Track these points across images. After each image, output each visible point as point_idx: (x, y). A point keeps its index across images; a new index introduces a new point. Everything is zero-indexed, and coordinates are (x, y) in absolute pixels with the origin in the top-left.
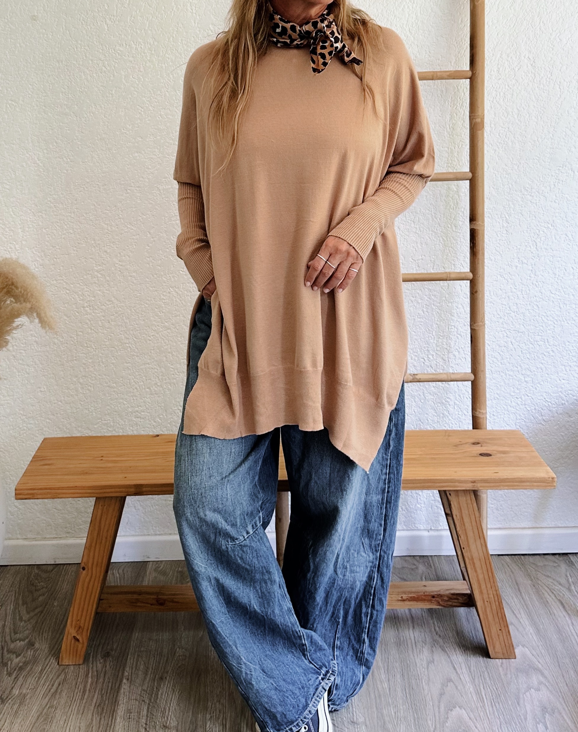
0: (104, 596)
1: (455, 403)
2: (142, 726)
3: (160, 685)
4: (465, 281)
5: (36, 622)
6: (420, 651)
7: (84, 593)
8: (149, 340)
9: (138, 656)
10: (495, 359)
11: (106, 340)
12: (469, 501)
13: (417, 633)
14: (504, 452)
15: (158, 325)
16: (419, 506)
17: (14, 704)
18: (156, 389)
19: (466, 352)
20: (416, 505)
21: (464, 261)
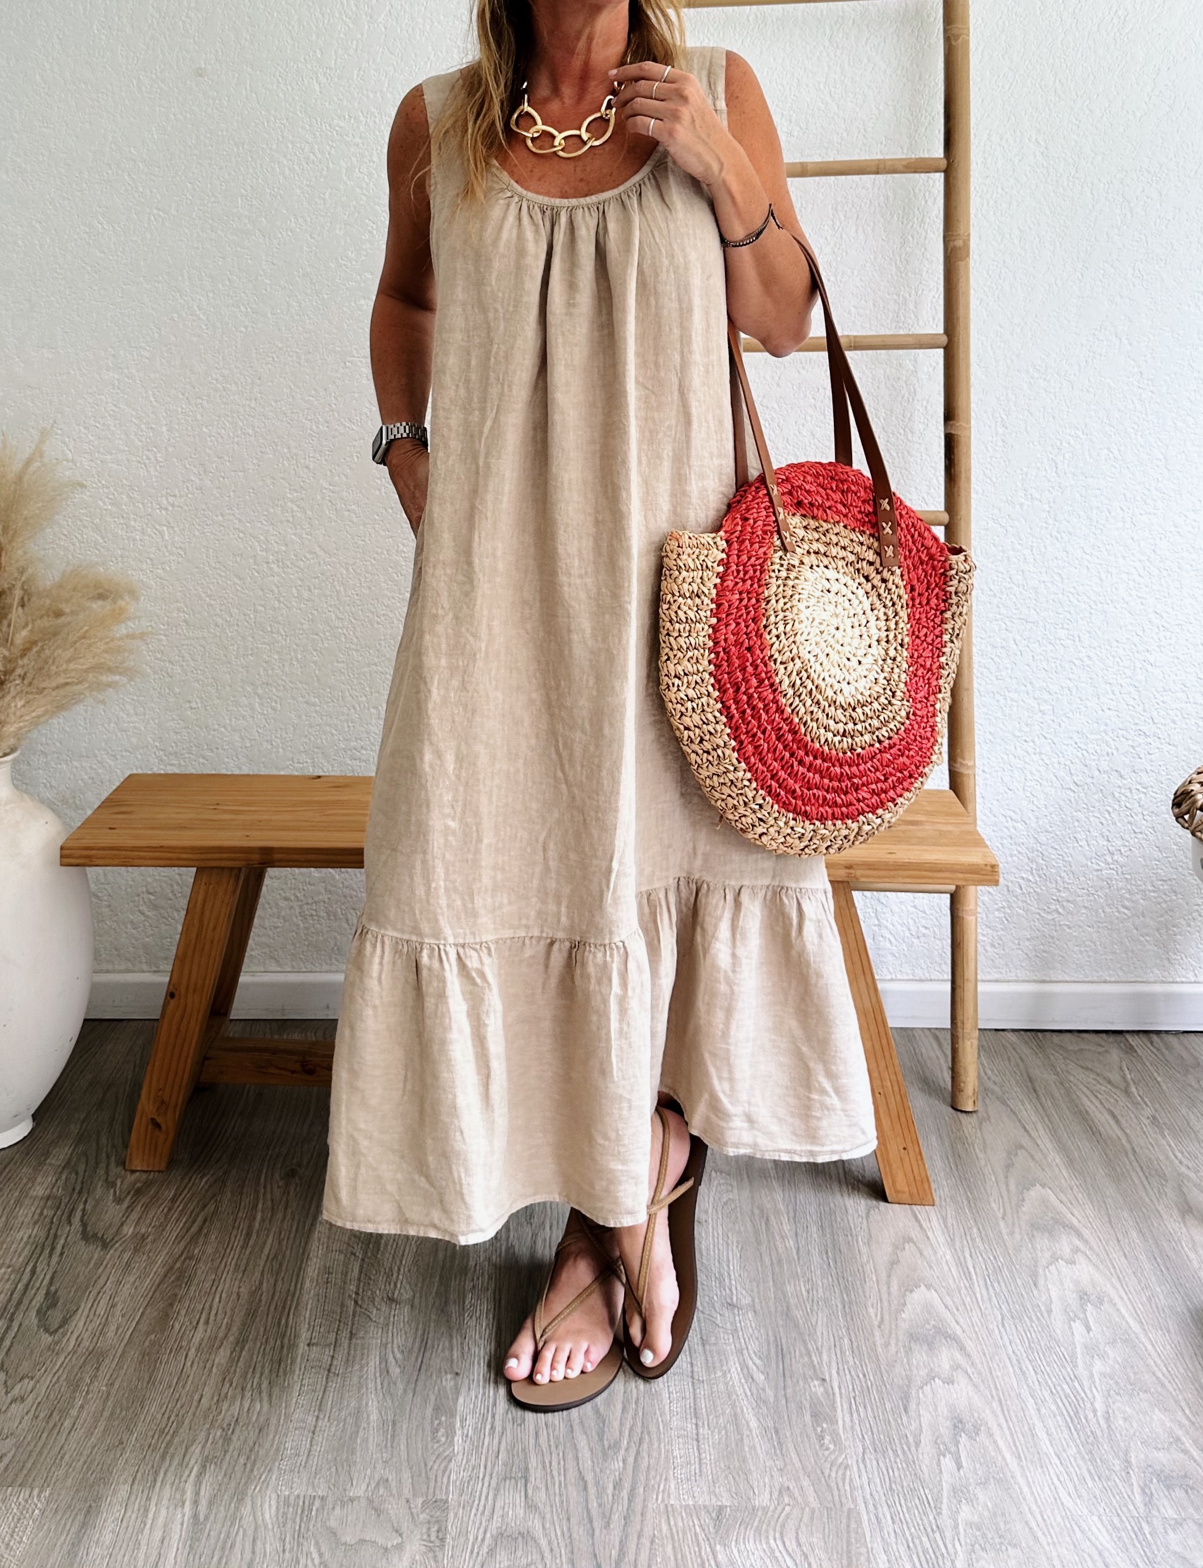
2: (350, 1296)
17: (124, 1251)
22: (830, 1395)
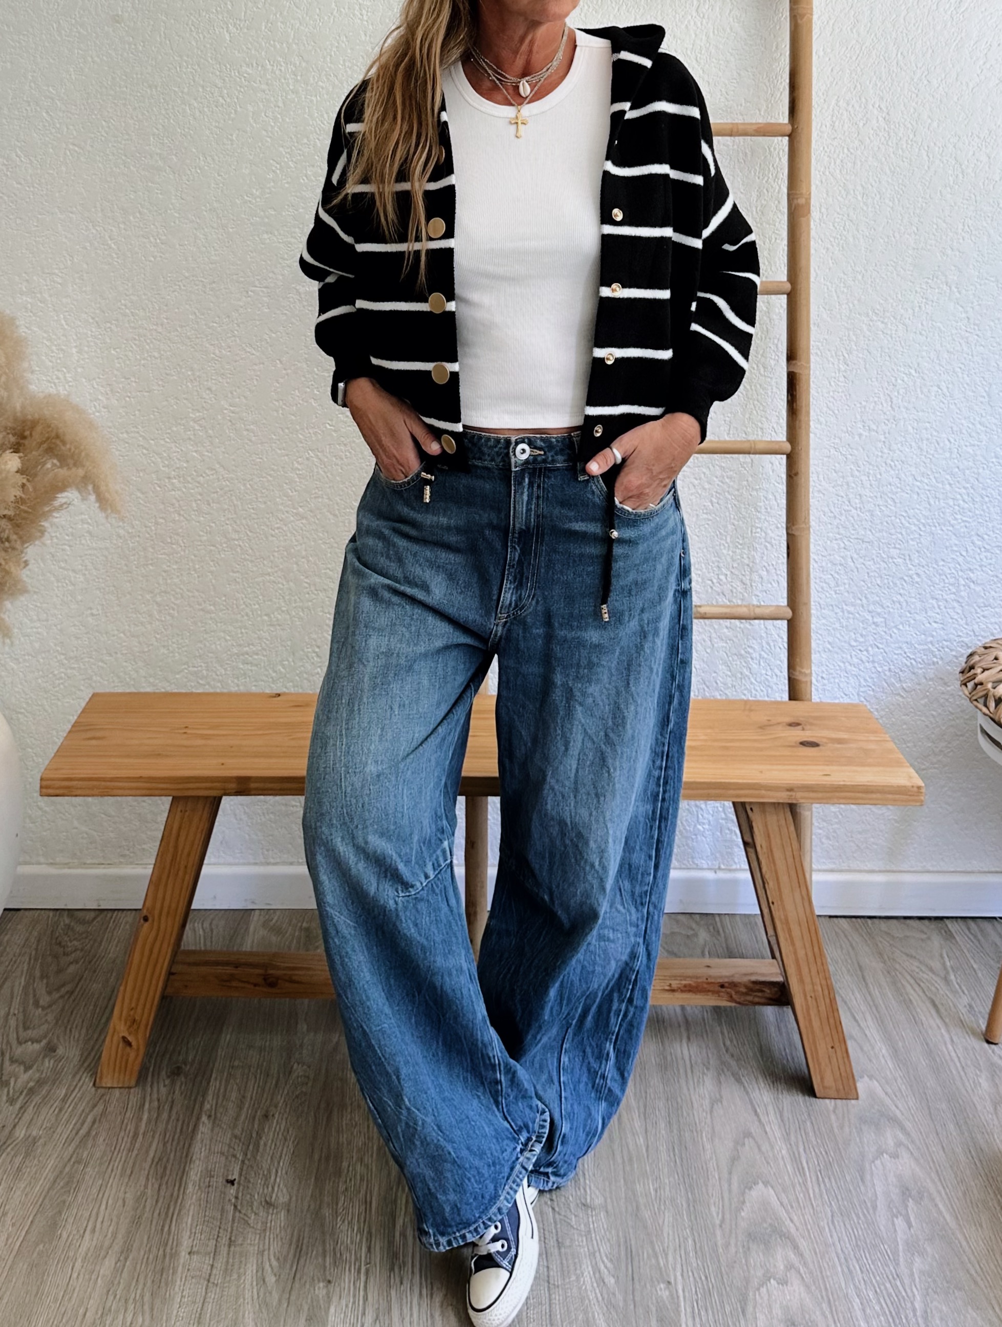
0: (177, 968)
1: (760, 655)
2: (230, 1200)
3: (264, 1129)
4: (779, 456)
5: (62, 1010)
6: (698, 1081)
7: (145, 960)
8: (272, 536)
9: (230, 1074)
10: (824, 585)
11: (201, 533)
12: (783, 822)
13: (694, 1049)
14: (840, 741)
15: (287, 512)
16: (700, 827)
17: (15, 1155)
18: (279, 617)
19: (779, 572)
20: (695, 826)
21: (777, 423)
22: (674, 1298)
